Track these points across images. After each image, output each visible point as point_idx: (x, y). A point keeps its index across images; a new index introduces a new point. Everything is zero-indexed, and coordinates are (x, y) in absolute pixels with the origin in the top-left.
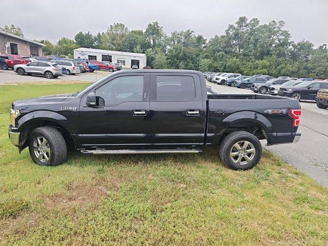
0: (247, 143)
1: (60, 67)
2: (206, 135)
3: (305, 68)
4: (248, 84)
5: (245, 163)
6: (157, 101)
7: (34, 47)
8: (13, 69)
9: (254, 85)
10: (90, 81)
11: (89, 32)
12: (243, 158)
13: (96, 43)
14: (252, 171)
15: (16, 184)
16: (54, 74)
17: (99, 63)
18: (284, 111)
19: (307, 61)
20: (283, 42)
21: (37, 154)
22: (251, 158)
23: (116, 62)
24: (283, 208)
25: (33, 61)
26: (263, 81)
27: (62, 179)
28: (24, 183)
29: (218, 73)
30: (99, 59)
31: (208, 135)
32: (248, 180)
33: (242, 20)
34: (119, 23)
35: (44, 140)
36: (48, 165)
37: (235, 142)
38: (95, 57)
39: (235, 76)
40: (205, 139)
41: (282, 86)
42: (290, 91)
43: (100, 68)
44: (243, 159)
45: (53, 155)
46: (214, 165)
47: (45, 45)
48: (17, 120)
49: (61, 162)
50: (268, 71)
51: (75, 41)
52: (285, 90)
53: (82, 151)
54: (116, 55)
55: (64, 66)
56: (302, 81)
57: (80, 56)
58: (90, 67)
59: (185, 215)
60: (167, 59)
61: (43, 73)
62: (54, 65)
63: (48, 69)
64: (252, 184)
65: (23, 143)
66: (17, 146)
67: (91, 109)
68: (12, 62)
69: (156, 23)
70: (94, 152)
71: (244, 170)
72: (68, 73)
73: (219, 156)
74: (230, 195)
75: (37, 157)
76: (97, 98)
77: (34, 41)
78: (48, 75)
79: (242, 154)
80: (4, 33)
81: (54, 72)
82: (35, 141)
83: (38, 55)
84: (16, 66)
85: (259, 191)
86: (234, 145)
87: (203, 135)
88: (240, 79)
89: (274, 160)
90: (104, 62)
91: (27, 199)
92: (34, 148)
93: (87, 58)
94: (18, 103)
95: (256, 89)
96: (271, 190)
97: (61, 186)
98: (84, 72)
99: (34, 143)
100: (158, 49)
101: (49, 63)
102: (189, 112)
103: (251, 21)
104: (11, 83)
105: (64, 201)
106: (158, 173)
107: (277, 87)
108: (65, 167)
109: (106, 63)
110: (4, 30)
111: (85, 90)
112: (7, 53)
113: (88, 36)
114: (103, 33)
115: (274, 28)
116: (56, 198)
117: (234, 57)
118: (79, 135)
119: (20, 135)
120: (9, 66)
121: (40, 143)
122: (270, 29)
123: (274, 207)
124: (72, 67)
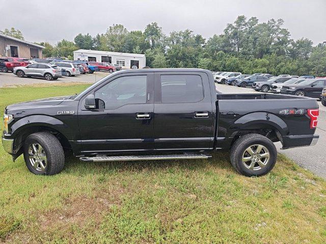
0: (260, 147)
1: (60, 68)
2: (215, 138)
3: (305, 66)
4: (248, 82)
5: (258, 169)
6: (162, 103)
7: (34, 50)
8: (13, 72)
9: (255, 84)
10: (90, 82)
11: (88, 34)
12: (256, 163)
13: (95, 45)
14: (266, 178)
15: (8, 198)
16: (54, 76)
17: (99, 64)
18: (301, 112)
19: (307, 59)
20: (282, 40)
21: (33, 162)
22: (265, 163)
23: (116, 63)
24: (309, 222)
25: (32, 63)
26: (264, 79)
27: (59, 191)
28: (16, 197)
29: (218, 72)
30: (99, 60)
31: (218, 138)
32: (264, 188)
33: (241, 19)
34: (118, 24)
35: (40, 147)
36: (44, 174)
37: (247, 146)
38: (94, 59)
39: (236, 75)
40: (215, 143)
41: (285, 84)
42: (293, 89)
43: (99, 69)
44: (257, 165)
45: (49, 163)
46: (225, 171)
47: (45, 48)
48: (10, 125)
49: (58, 171)
50: (268, 69)
51: (75, 43)
52: (288, 88)
53: (81, 158)
54: (116, 56)
55: (64, 68)
56: (304, 79)
57: (79, 57)
58: (89, 69)
59: (199, 235)
60: (167, 59)
61: (43, 75)
62: (53, 67)
63: (47, 70)
64: (269, 193)
65: (17, 151)
66: (11, 154)
67: (90, 113)
68: (11, 65)
69: (155, 24)
70: (94, 159)
71: (258, 177)
72: (68, 74)
73: (230, 162)
74: (247, 207)
75: (33, 165)
76: (97, 101)
77: (35, 43)
78: (48, 77)
79: (255, 159)
80: (4, 36)
81: (54, 74)
82: (30, 148)
83: (38, 58)
84: (16, 69)
85: (278, 202)
86: (247, 149)
87: (212, 139)
88: (240, 78)
89: (288, 164)
90: (103, 63)
91: (19, 216)
92: (30, 155)
93: (87, 59)
94: (12, 107)
95: (257, 88)
96: (291, 200)
97: (57, 200)
98: (84, 73)
99: (30, 150)
100: (157, 50)
101: (48, 65)
102: (197, 114)
103: (250, 20)
104: (10, 86)
105: (61, 218)
106: (164, 181)
107: (280, 86)
108: (63, 177)
109: (106, 64)
110: (4, 33)
111: (84, 92)
112: (7, 56)
113: (88, 38)
114: (102, 35)
115: (273, 26)
116: (51, 214)
117: (233, 55)
118: (78, 141)
119: (14, 142)
120: (9, 69)
121: (35, 151)
122: (269, 28)
123: (298, 221)
124: (71, 69)
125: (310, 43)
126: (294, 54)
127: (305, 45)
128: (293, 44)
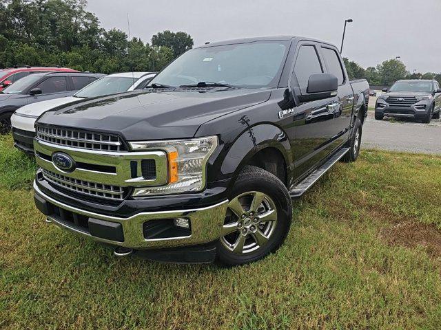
20: (92, 28)
115: (74, 7)
122: (68, 8)
125: (124, 36)
126: (109, 48)
127: (118, 37)
128: (105, 34)
